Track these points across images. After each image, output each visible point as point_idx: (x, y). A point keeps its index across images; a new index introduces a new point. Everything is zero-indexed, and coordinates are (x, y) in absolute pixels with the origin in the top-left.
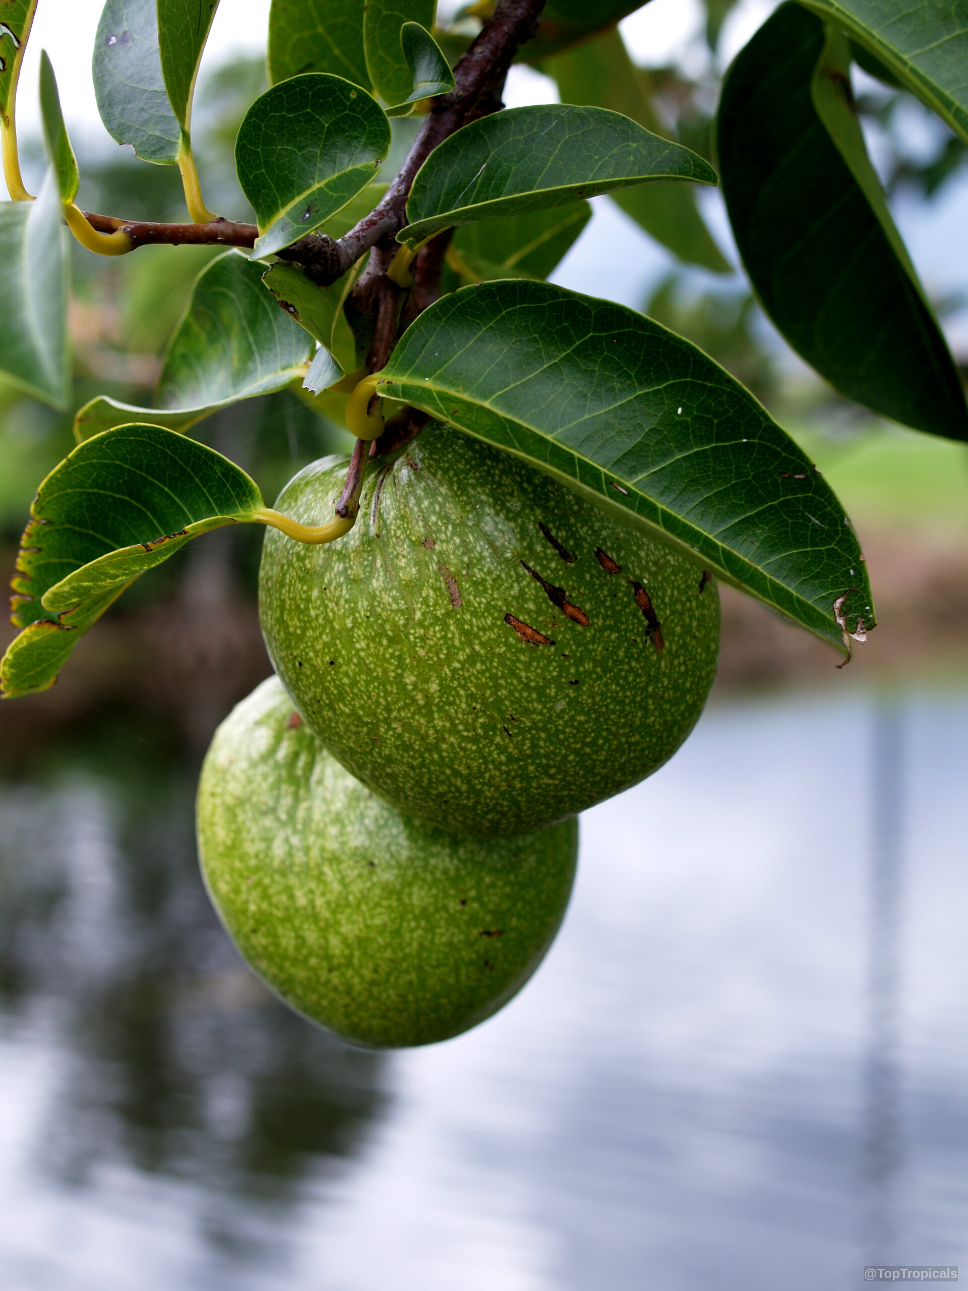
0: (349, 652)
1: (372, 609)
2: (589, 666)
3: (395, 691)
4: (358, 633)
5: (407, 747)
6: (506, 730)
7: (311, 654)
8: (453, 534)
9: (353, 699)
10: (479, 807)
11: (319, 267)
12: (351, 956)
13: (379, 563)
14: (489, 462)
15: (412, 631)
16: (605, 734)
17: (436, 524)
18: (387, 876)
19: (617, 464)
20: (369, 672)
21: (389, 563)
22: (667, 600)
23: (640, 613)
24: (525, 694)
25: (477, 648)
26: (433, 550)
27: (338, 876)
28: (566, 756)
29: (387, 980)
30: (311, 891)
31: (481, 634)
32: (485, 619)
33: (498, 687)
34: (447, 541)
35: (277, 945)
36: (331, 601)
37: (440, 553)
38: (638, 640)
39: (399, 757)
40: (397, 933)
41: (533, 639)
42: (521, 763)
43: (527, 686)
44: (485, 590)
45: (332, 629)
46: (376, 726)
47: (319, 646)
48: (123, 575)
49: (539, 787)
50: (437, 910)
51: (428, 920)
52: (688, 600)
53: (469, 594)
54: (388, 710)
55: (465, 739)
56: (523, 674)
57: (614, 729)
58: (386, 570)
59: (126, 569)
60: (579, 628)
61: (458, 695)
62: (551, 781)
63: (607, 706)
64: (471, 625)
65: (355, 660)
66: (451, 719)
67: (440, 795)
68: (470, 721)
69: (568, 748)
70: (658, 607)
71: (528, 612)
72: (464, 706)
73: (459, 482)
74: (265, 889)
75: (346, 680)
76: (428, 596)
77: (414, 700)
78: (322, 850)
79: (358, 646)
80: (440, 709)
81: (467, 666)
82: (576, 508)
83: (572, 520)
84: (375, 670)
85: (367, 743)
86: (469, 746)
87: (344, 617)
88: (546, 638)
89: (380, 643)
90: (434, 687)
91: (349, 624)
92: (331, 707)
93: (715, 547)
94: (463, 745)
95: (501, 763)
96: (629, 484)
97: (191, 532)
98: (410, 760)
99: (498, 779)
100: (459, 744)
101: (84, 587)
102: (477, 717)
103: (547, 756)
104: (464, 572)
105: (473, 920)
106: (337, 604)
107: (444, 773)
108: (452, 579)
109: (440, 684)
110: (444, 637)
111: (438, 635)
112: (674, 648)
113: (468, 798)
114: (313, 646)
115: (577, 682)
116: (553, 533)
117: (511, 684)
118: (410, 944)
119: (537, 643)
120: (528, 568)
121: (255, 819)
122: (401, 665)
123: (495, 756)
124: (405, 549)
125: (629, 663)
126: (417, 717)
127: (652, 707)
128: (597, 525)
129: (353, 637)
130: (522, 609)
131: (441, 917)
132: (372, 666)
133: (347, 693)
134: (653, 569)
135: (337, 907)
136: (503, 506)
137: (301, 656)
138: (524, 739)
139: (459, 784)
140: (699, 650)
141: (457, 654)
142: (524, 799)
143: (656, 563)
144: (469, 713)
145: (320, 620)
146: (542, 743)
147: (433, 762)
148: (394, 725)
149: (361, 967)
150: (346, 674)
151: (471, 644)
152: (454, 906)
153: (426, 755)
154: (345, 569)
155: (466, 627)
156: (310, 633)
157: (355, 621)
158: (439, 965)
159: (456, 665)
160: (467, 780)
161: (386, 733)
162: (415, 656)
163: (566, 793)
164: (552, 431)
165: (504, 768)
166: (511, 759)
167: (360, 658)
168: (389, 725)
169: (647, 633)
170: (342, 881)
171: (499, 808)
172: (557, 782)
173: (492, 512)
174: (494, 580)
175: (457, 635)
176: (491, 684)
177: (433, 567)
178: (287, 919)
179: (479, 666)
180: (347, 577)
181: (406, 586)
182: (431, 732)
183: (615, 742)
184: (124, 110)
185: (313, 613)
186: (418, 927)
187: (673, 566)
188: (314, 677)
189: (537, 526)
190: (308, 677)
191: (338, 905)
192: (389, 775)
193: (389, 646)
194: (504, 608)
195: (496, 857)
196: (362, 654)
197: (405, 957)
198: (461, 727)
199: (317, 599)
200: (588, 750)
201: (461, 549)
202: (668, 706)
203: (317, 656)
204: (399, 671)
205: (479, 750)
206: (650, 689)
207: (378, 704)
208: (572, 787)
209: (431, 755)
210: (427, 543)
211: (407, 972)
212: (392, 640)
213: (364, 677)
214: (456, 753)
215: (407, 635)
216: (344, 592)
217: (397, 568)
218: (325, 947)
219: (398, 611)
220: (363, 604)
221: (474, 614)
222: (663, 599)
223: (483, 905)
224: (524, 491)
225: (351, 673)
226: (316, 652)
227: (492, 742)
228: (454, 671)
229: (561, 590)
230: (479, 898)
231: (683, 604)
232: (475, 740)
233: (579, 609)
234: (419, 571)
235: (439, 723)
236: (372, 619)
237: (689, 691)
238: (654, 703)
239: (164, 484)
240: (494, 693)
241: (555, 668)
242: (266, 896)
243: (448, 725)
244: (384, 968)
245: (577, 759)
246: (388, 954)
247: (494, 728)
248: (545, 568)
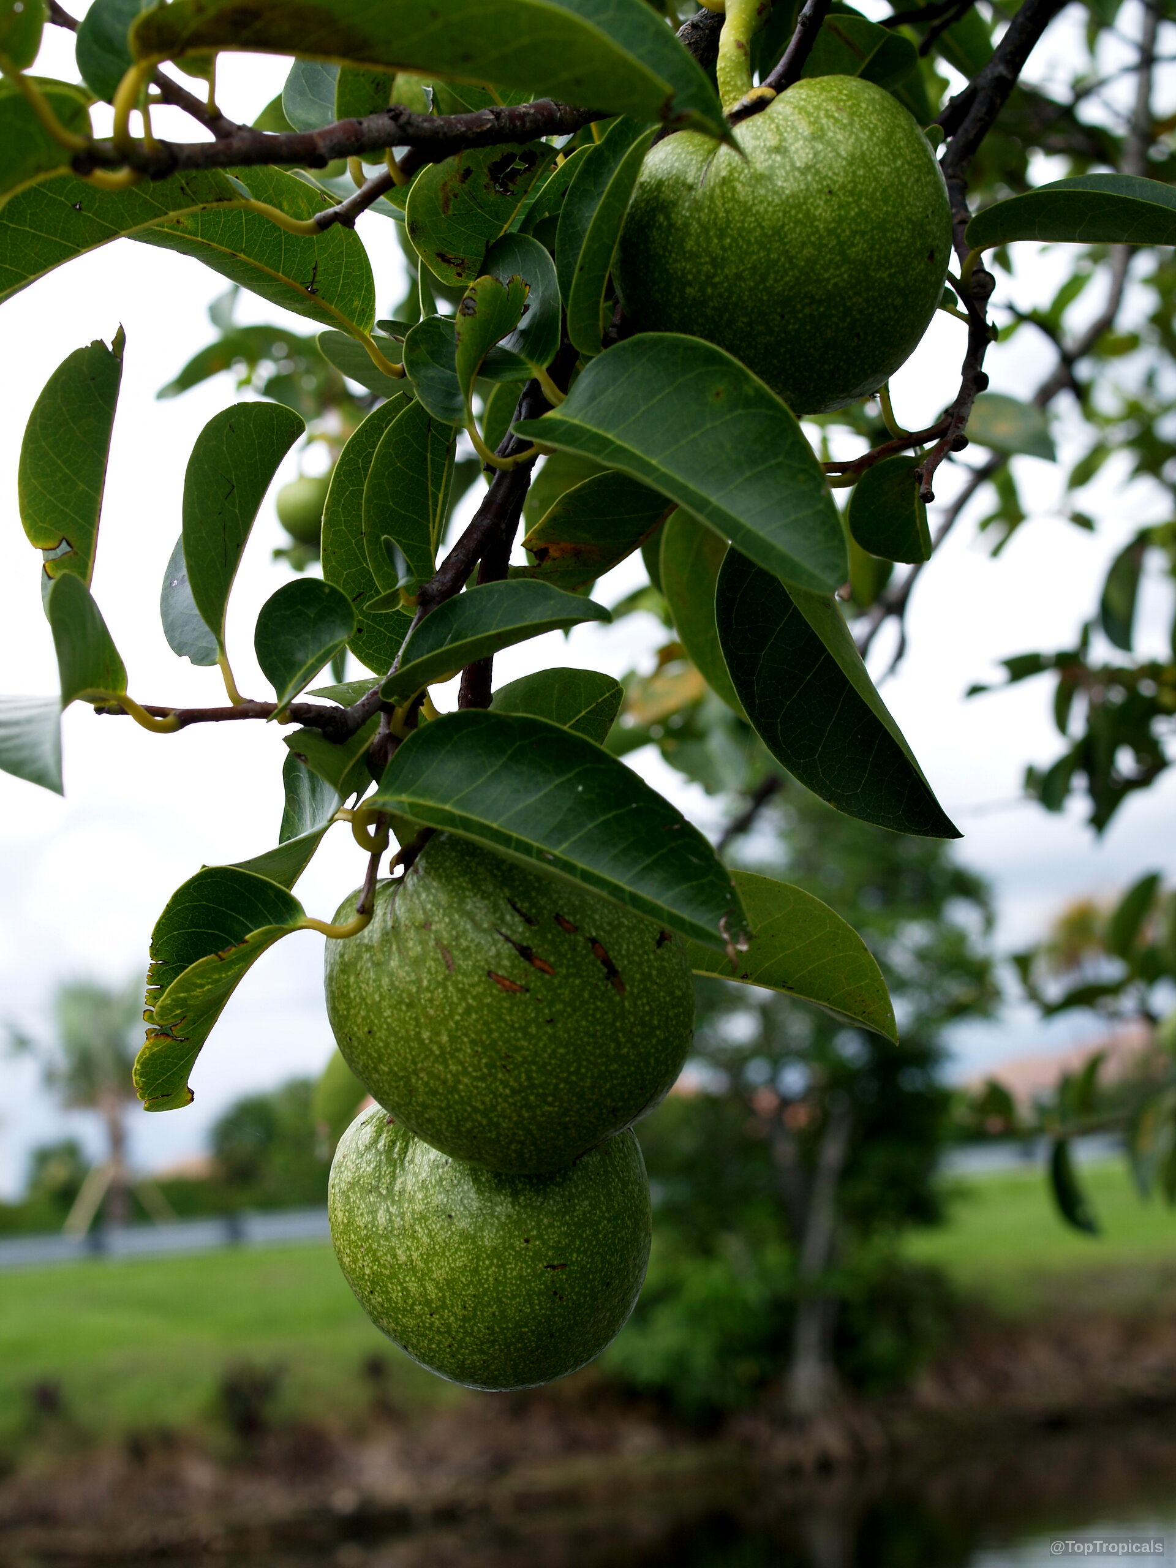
0: (379, 1021)
1: (392, 983)
2: (559, 1007)
3: (416, 1046)
4: (384, 1004)
5: (434, 1092)
6: (504, 1066)
7: (355, 1029)
8: (444, 915)
9: (388, 1059)
10: (502, 1138)
11: (331, 729)
12: (444, 1296)
13: (394, 947)
14: (467, 858)
15: (422, 996)
16: (585, 1063)
17: (431, 910)
18: (463, 1224)
19: (547, 838)
20: (396, 1034)
21: (401, 946)
22: (623, 952)
23: (599, 963)
24: (512, 1034)
25: (470, 1001)
26: (430, 930)
27: (426, 1231)
28: (557, 1085)
29: (475, 1315)
30: (408, 1248)
31: (472, 989)
32: (473, 976)
33: (490, 1031)
34: (440, 922)
35: (389, 1300)
36: (363, 982)
37: (436, 931)
38: (600, 984)
39: (430, 1102)
40: (476, 1271)
41: (510, 988)
42: (523, 1094)
43: (513, 1028)
44: (470, 955)
45: (366, 1004)
46: (407, 1079)
47: (359, 1021)
48: (208, 983)
49: (543, 1115)
50: (506, 1249)
51: (499, 1259)
52: (646, 953)
53: (459, 959)
54: (414, 1063)
55: (475, 1078)
56: (508, 1018)
57: (592, 1058)
58: (400, 952)
59: (208, 978)
60: (547, 977)
61: (463, 1043)
62: (551, 1109)
63: (581, 1039)
64: (463, 984)
65: (385, 1026)
66: (461, 1063)
67: (469, 1131)
68: (476, 1062)
69: (557, 1077)
70: (615, 958)
71: (505, 968)
72: (469, 1051)
73: (447, 876)
74: (375, 1252)
75: (381, 1044)
76: (430, 967)
77: (432, 1052)
78: (413, 1213)
79: (385, 1014)
80: (452, 1056)
81: (465, 1017)
82: (536, 885)
83: (534, 894)
84: (399, 1032)
85: (406, 1095)
86: (480, 1084)
87: (374, 993)
88: (521, 987)
89: (401, 1010)
90: (445, 1038)
91: (377, 998)
92: (376, 1069)
93: (622, 890)
94: (475, 1083)
95: (507, 1096)
96: (557, 852)
97: (251, 941)
98: (439, 1103)
99: (508, 1111)
100: (472, 1083)
101: (181, 998)
102: (480, 1059)
103: (541, 1086)
104: (454, 943)
105: (537, 1256)
106: (368, 984)
107: (466, 1111)
108: (445, 950)
109: (449, 1036)
110: (446, 997)
111: (441, 996)
112: (636, 991)
113: (490, 1131)
114: (355, 1022)
115: (551, 1021)
116: (519, 905)
117: (500, 1027)
118: (487, 1280)
119: (514, 992)
120: (501, 934)
121: (362, 1198)
122: (418, 1024)
123: (501, 1090)
124: (412, 933)
125: (594, 1003)
126: (436, 1065)
127: (623, 1040)
128: (555, 896)
129: (381, 1008)
130: (499, 965)
131: (510, 1254)
132: (397, 1029)
133: (383, 1054)
134: (608, 928)
135: (427, 1258)
136: (479, 889)
137: (349, 1032)
138: (520, 1073)
139: (479, 1118)
140: (662, 994)
141: (456, 1008)
142: (534, 1127)
143: (610, 924)
144: (474, 1056)
145: (358, 1000)
146: (534, 1075)
147: (456, 1102)
148: (421, 1075)
149: (453, 1306)
150: (380, 1038)
151: (464, 998)
152: (519, 1244)
153: (449, 1097)
154: (371, 956)
155: (460, 986)
156: (352, 1012)
157: (381, 996)
158: (514, 1297)
159: (458, 1018)
160: (485, 1114)
161: (417, 1083)
162: (427, 1016)
163: (567, 1119)
164: (495, 820)
165: (510, 1100)
166: (514, 1092)
167: (388, 1024)
168: (417, 1075)
169: (608, 978)
170: (429, 1235)
171: (517, 1138)
172: (556, 1109)
173: (471, 894)
174: (477, 946)
175: (454, 994)
176: (485, 1029)
177: (432, 943)
178: (393, 1276)
179: (474, 1016)
180: (373, 962)
181: (415, 961)
182: (449, 1076)
183: (596, 1070)
184: (182, 631)
185: (352, 995)
186: (492, 1264)
187: (627, 927)
188: (360, 1047)
189: (506, 901)
190: (356, 1048)
191: (428, 1255)
192: (428, 1120)
193: (407, 1011)
194: (486, 967)
195: (551, 1202)
196: (389, 1020)
197: (485, 1291)
198: (470, 1069)
199: (354, 983)
200: (574, 1078)
201: (451, 926)
202: (639, 1040)
203: (359, 1029)
204: (417, 1029)
205: (488, 1087)
206: (618, 1024)
207: (406, 1059)
208: (571, 1113)
209: (453, 1096)
210: (426, 925)
211: (489, 1305)
212: (410, 1006)
213: (392, 1039)
214: (471, 1092)
215: (419, 1000)
216: (372, 974)
217: (407, 949)
218: (424, 1294)
219: (411, 982)
220: (385, 981)
221: (464, 974)
222: (619, 951)
223: (544, 1243)
224: (494, 876)
225: (384, 1038)
226: (358, 1026)
227: (496, 1078)
228: (457, 1023)
229: (528, 948)
230: (540, 1236)
231: (640, 956)
232: (483, 1078)
233: (545, 962)
234: (423, 948)
235: (453, 1068)
236: (393, 991)
237: (658, 1027)
238: (624, 1037)
239: (239, 914)
240: (489, 1037)
241: (532, 1011)
242: (376, 1259)
243: (460, 1068)
244: (470, 1304)
245: (567, 1087)
246: (471, 1290)
247: (495, 1066)
248: (514, 932)
